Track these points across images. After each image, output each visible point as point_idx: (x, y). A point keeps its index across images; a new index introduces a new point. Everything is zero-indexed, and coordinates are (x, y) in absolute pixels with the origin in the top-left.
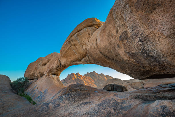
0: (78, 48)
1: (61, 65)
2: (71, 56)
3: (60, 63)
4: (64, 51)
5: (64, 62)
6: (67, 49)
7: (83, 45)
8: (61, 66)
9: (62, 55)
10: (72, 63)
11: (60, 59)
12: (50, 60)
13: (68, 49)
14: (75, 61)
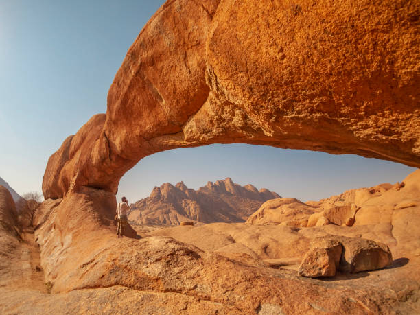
0: (165, 70)
1: (110, 151)
2: (140, 115)
3: (109, 146)
4: (117, 97)
5: (121, 143)
6: (126, 88)
7: (189, 52)
8: (114, 158)
9: (113, 117)
10: (146, 144)
11: (107, 133)
12: (85, 138)
13: (131, 87)
14: (159, 135)
